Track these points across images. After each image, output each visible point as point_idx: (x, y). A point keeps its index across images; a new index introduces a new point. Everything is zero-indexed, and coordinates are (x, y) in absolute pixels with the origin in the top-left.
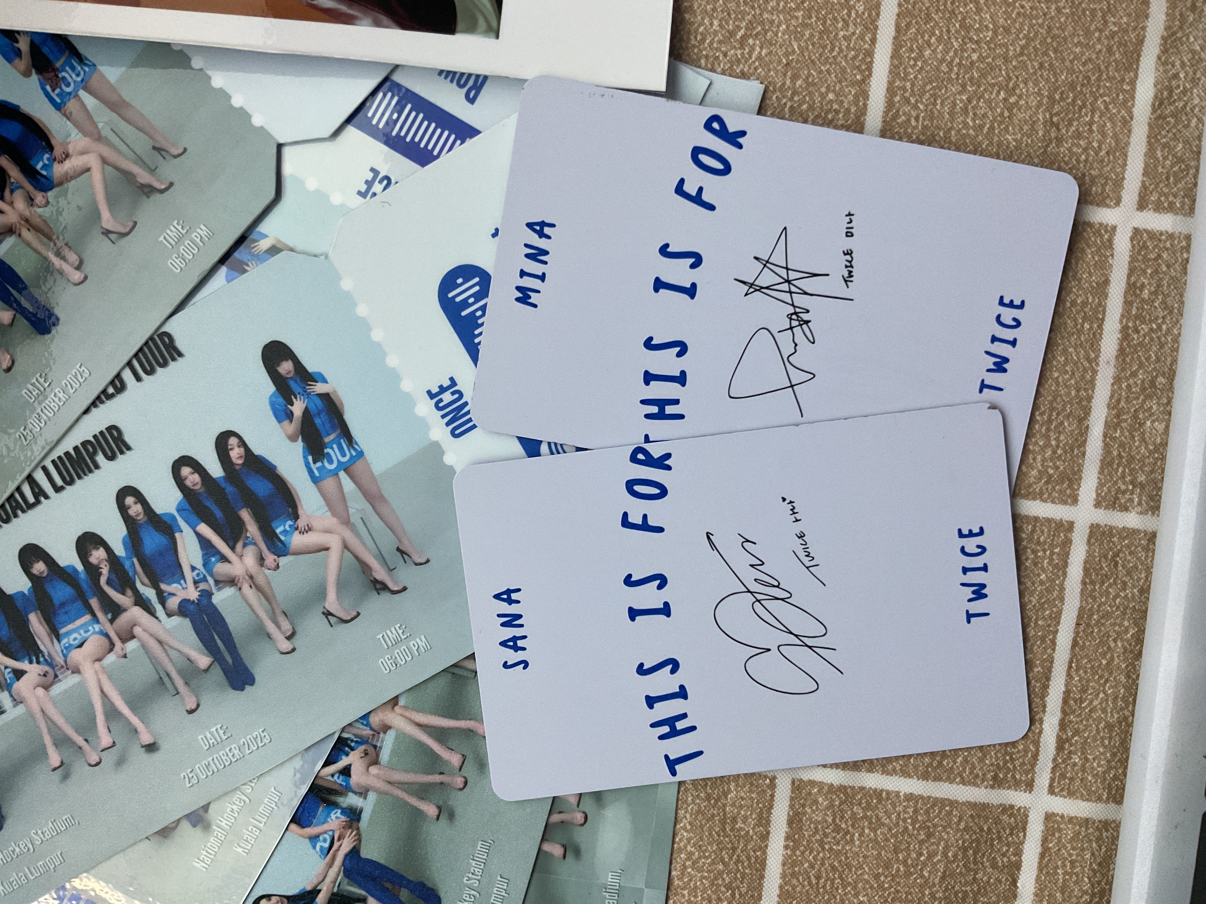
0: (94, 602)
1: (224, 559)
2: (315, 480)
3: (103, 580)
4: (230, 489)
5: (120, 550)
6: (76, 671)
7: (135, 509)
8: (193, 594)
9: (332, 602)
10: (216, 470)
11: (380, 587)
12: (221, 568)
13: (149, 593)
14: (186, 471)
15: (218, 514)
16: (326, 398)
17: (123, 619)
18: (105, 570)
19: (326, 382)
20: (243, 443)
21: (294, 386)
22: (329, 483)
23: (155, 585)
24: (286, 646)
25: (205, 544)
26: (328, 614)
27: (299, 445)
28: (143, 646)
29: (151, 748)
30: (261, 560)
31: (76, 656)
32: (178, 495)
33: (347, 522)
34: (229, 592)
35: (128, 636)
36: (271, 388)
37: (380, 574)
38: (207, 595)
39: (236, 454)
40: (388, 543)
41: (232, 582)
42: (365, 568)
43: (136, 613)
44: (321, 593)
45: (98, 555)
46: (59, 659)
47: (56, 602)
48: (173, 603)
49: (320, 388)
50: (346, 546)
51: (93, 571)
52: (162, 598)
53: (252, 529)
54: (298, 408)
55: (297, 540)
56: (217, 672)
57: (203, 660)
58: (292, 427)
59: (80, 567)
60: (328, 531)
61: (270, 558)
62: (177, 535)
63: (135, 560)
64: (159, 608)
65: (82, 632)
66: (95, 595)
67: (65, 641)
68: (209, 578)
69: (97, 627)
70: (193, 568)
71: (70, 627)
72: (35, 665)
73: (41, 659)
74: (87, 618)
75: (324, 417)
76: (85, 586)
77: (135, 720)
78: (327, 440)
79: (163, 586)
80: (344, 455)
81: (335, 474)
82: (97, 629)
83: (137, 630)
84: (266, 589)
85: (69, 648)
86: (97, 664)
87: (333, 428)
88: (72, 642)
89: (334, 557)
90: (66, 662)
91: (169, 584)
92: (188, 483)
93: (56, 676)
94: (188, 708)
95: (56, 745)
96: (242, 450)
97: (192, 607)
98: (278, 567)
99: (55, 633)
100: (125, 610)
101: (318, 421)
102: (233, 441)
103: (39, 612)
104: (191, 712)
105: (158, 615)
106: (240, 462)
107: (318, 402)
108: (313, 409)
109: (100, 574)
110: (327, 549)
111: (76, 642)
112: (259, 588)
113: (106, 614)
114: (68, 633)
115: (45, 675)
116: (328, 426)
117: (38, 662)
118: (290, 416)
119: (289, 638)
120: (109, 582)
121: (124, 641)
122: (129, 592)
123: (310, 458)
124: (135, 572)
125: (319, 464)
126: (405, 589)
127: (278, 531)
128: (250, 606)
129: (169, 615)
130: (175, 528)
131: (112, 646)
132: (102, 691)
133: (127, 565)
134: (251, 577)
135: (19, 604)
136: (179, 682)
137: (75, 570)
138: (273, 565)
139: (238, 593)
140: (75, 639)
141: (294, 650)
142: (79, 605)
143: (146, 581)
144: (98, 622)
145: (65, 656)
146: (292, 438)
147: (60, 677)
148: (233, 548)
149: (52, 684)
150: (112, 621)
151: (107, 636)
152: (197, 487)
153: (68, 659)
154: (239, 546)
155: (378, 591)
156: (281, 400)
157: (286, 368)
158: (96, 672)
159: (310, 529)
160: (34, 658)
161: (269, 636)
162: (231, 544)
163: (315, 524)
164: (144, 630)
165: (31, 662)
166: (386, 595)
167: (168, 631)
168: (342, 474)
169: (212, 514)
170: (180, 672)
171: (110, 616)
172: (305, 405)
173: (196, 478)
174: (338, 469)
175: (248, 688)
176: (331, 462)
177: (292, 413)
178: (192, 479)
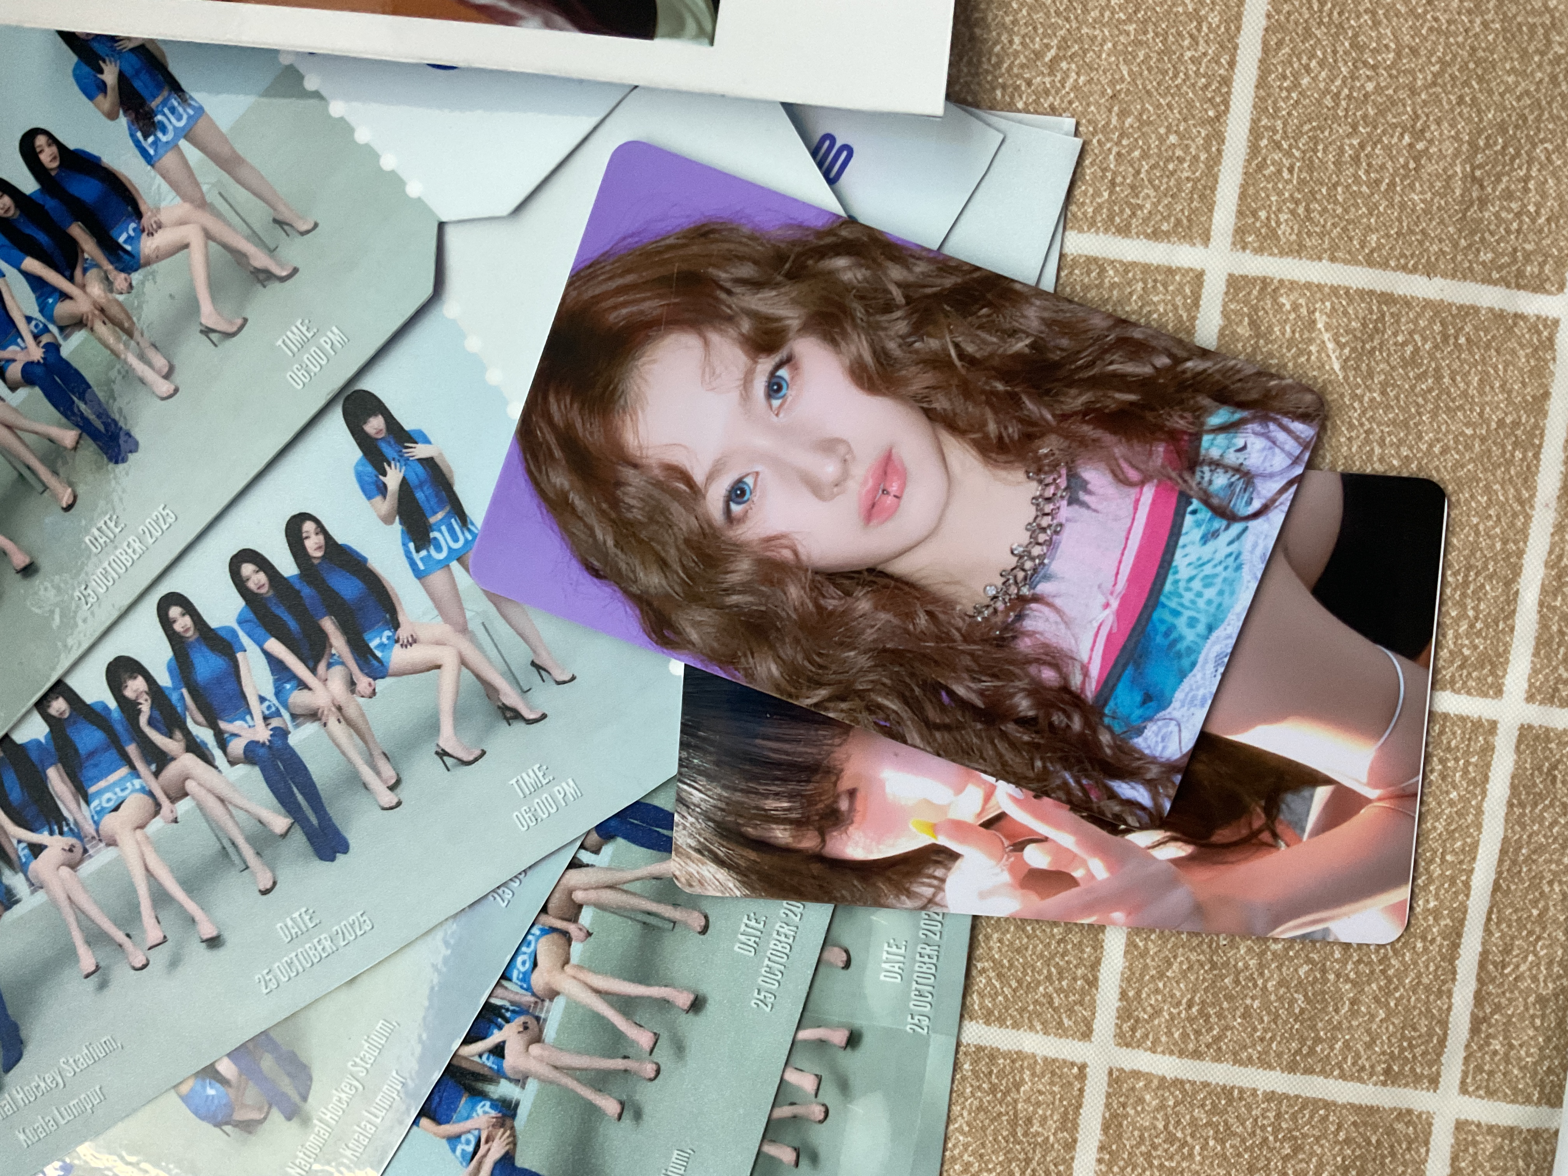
0: (132, 750)
1: (303, 685)
2: (419, 575)
3: (143, 720)
4: (307, 591)
5: (164, 679)
6: (112, 843)
7: (183, 623)
8: (263, 734)
9: (447, 739)
10: (287, 567)
11: (511, 715)
12: (298, 698)
13: (205, 735)
14: (247, 569)
15: (293, 624)
16: (429, 463)
17: (171, 771)
18: (145, 708)
19: (427, 441)
20: (321, 529)
21: (388, 451)
22: (438, 578)
23: (212, 724)
24: (389, 798)
25: (276, 665)
26: (442, 754)
27: (397, 527)
28: (200, 807)
29: (214, 942)
30: (352, 684)
31: (110, 822)
32: (239, 603)
33: (463, 629)
34: (310, 729)
35: (178, 794)
36: (357, 454)
37: (511, 697)
38: (281, 734)
39: (313, 544)
40: (520, 655)
41: (314, 715)
42: (490, 690)
43: (188, 762)
44: (433, 727)
45: (135, 687)
46: (89, 828)
47: (83, 750)
48: (237, 747)
49: (420, 451)
50: (463, 663)
51: (129, 708)
52: (222, 742)
53: (338, 643)
54: (393, 478)
55: (398, 657)
56: (299, 838)
57: (280, 822)
58: (386, 505)
59: (112, 704)
60: (439, 643)
61: (363, 682)
62: (240, 656)
63: (184, 691)
64: (217, 753)
65: (117, 790)
66: (133, 740)
67: (94, 804)
68: (283, 711)
69: (137, 783)
70: (262, 699)
71: (102, 784)
72: (57, 837)
73: (66, 829)
74: (124, 771)
75: (428, 490)
76: (119, 728)
77: (191, 906)
78: (432, 520)
79: (223, 725)
80: (456, 540)
81: (445, 565)
82: (138, 786)
83: (190, 785)
84: (360, 722)
85: (101, 812)
86: (138, 831)
87: (441, 506)
88: (105, 805)
89: (448, 678)
90: (97, 831)
91: (231, 721)
92: (251, 585)
93: (85, 851)
94: (262, 888)
95: (88, 943)
96: (321, 539)
97: (262, 751)
98: (374, 693)
99: (82, 793)
100: (173, 759)
101: (420, 495)
102: (309, 527)
103: (59, 765)
104: (265, 892)
105: (217, 763)
106: (319, 554)
107: (419, 469)
108: (413, 480)
109: (139, 712)
110: (438, 667)
111: (112, 805)
112: (349, 723)
113: (148, 763)
114: (100, 793)
115: (71, 850)
116: (433, 501)
117: (61, 833)
118: (382, 490)
119: (392, 788)
120: (150, 723)
121: (173, 800)
122: (178, 735)
123: (411, 546)
124: (186, 708)
125: (424, 553)
126: (544, 716)
127: (373, 644)
128: (338, 746)
129: (232, 763)
130: (236, 647)
131: (158, 807)
132: (147, 870)
133: (174, 698)
134: (339, 709)
135: (34, 756)
136: (248, 853)
137: (106, 708)
138: (368, 691)
139: (323, 731)
140: (109, 800)
141: (399, 804)
142: (112, 754)
143: (200, 718)
144: (138, 776)
145: (97, 823)
146: (387, 520)
147: (91, 852)
148: (313, 670)
149: (81, 861)
150: (157, 774)
151: (151, 794)
152: (264, 591)
153: (101, 828)
154: (322, 667)
155: (508, 721)
156: (370, 469)
157: (375, 425)
158: (138, 843)
159: (415, 641)
160: (56, 828)
161: (365, 786)
162: (311, 664)
163: (421, 634)
164: (199, 784)
165: (52, 833)
166: (519, 727)
167: (232, 785)
168: (455, 565)
169: (284, 624)
170: (249, 839)
171: (153, 767)
172: (401, 476)
173: (262, 577)
174: (448, 559)
175: (340, 857)
176: (439, 549)
177: (385, 486)
178: (257, 580)
